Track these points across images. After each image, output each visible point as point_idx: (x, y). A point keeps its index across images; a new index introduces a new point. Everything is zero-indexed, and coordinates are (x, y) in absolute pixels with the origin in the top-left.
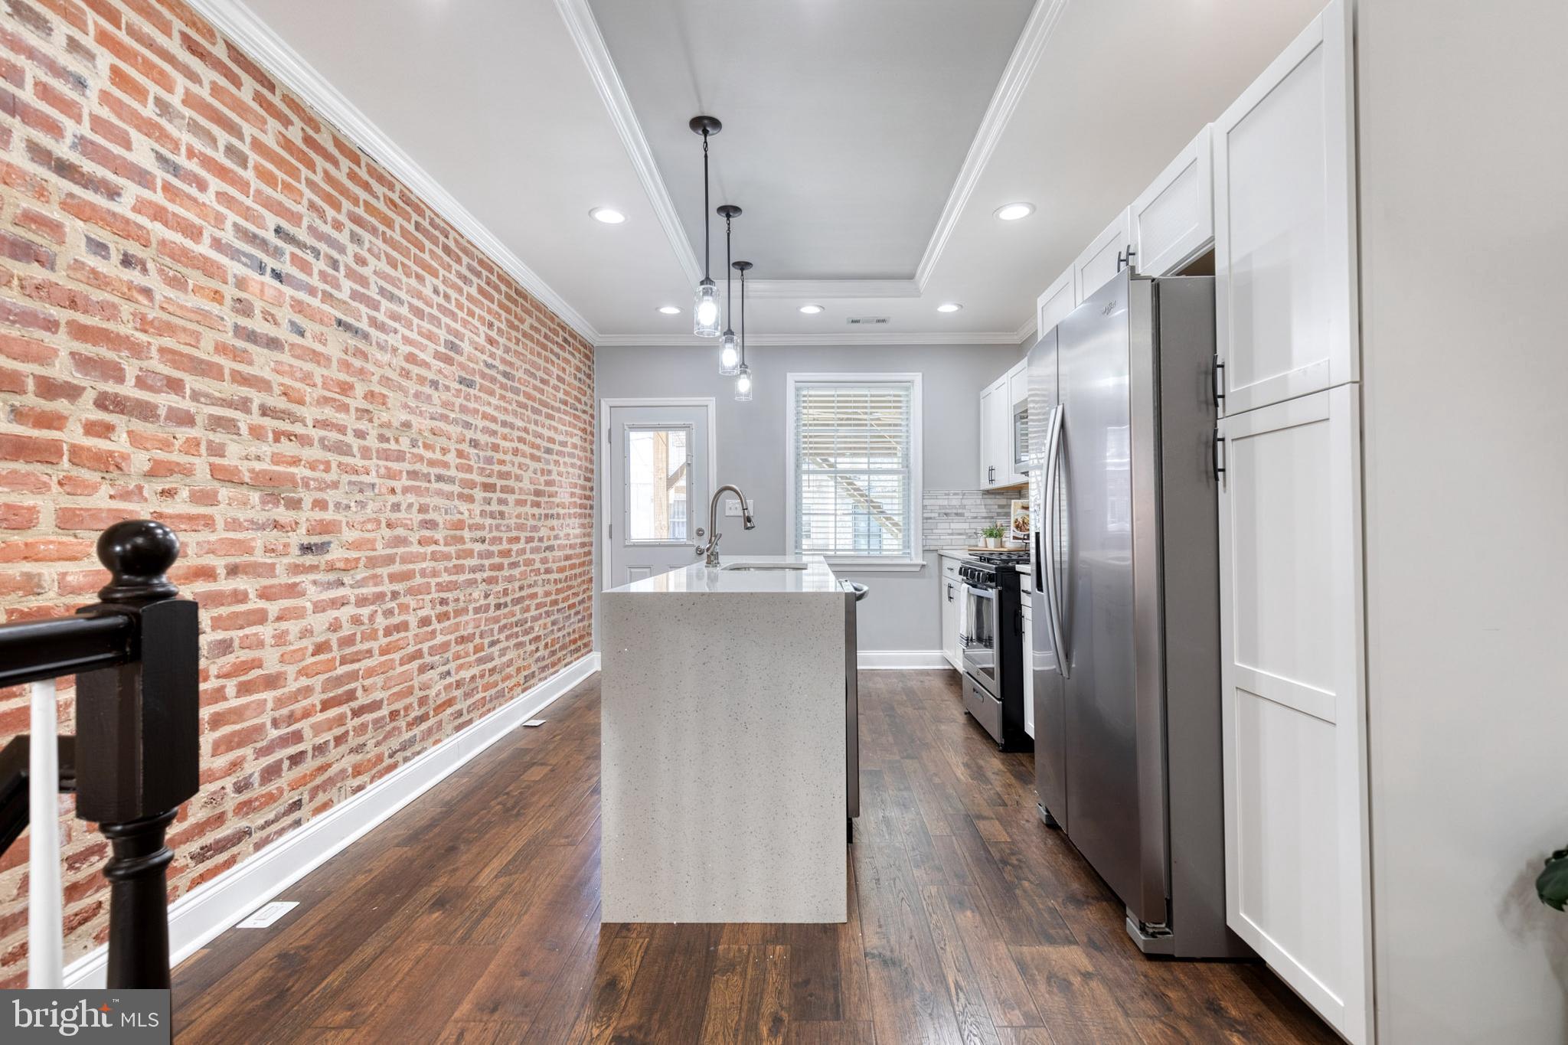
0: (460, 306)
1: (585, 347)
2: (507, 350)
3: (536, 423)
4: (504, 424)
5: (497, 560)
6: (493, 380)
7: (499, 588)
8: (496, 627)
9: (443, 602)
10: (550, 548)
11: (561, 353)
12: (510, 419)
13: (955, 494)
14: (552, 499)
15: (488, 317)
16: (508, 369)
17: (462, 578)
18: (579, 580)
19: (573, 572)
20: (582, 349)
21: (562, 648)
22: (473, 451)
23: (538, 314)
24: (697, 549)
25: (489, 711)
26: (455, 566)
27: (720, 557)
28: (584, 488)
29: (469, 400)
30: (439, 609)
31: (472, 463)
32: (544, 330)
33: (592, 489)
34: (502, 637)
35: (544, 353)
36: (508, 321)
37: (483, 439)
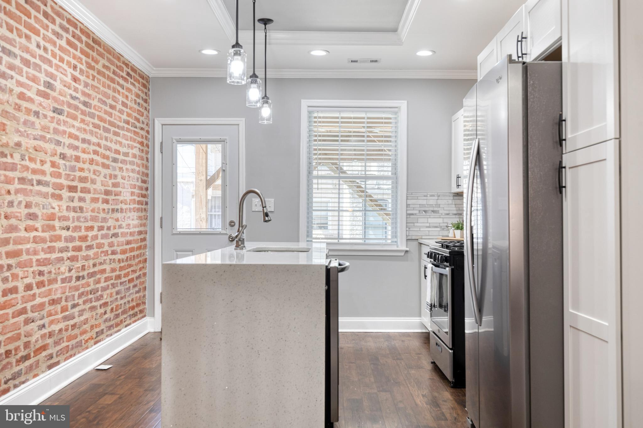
0: (54, 55)
1: (143, 78)
2: (86, 85)
3: (106, 139)
4: (84, 141)
5: (77, 243)
6: (76, 108)
7: (79, 264)
8: (77, 294)
9: (41, 273)
10: (115, 235)
11: (125, 84)
12: (88, 137)
13: (431, 196)
14: (117, 197)
15: (73, 62)
16: (87, 100)
17: (54, 256)
18: (137, 260)
19: (132, 254)
20: (141, 80)
21: (124, 312)
22: (62, 162)
23: (109, 56)
24: (229, 237)
25: (71, 356)
26: (49, 247)
27: (245, 243)
28: (141, 188)
29: (59, 124)
30: (39, 279)
31: (61, 171)
32: (112, 67)
33: (147, 189)
34: (81, 301)
35: (112, 85)
36: (87, 63)
37: (69, 152)
